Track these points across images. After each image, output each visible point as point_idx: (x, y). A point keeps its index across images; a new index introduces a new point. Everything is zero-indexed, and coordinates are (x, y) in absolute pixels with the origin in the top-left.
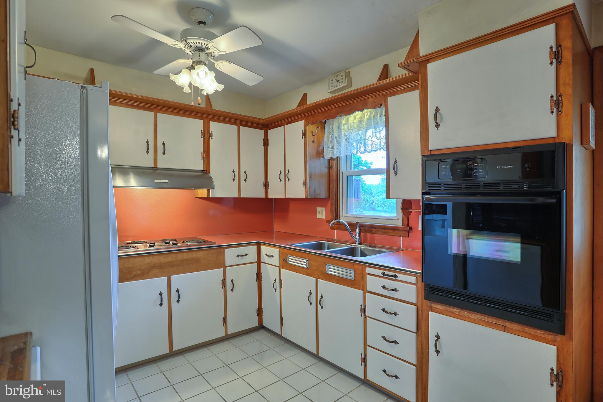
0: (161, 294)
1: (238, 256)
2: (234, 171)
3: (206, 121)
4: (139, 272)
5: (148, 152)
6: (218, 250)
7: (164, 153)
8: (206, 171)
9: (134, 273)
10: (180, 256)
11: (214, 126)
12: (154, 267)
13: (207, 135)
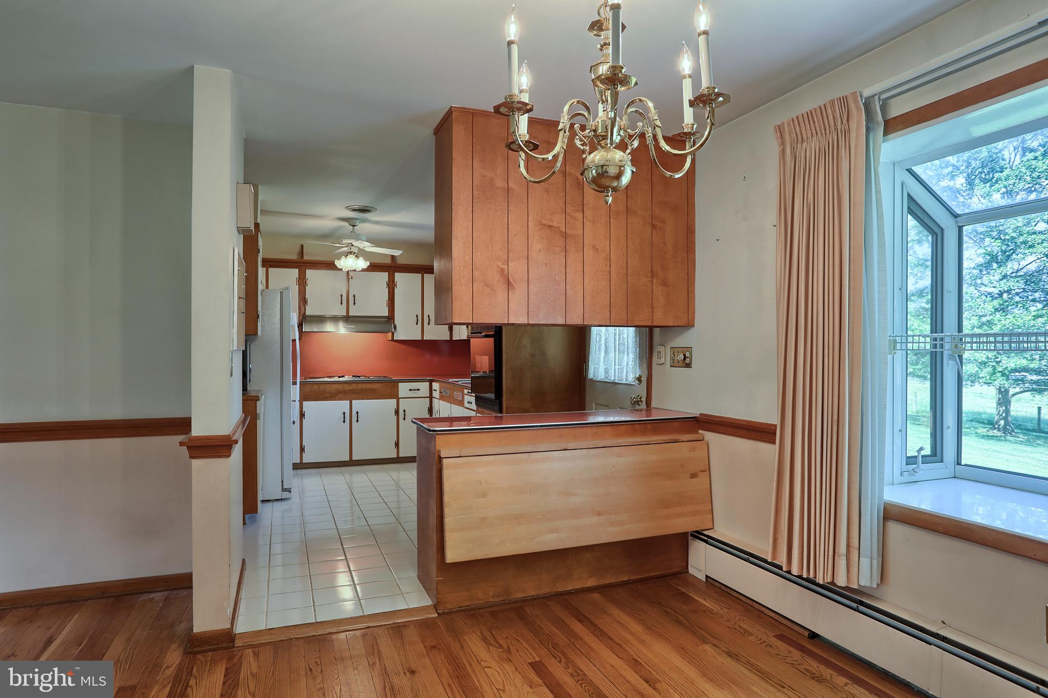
0: (344, 413)
1: (410, 390)
2: (417, 316)
3: (391, 273)
4: (329, 395)
5: (342, 303)
6: (392, 384)
7: (354, 304)
8: (391, 318)
9: (326, 395)
10: (360, 386)
11: (399, 277)
12: (339, 392)
13: (391, 285)
